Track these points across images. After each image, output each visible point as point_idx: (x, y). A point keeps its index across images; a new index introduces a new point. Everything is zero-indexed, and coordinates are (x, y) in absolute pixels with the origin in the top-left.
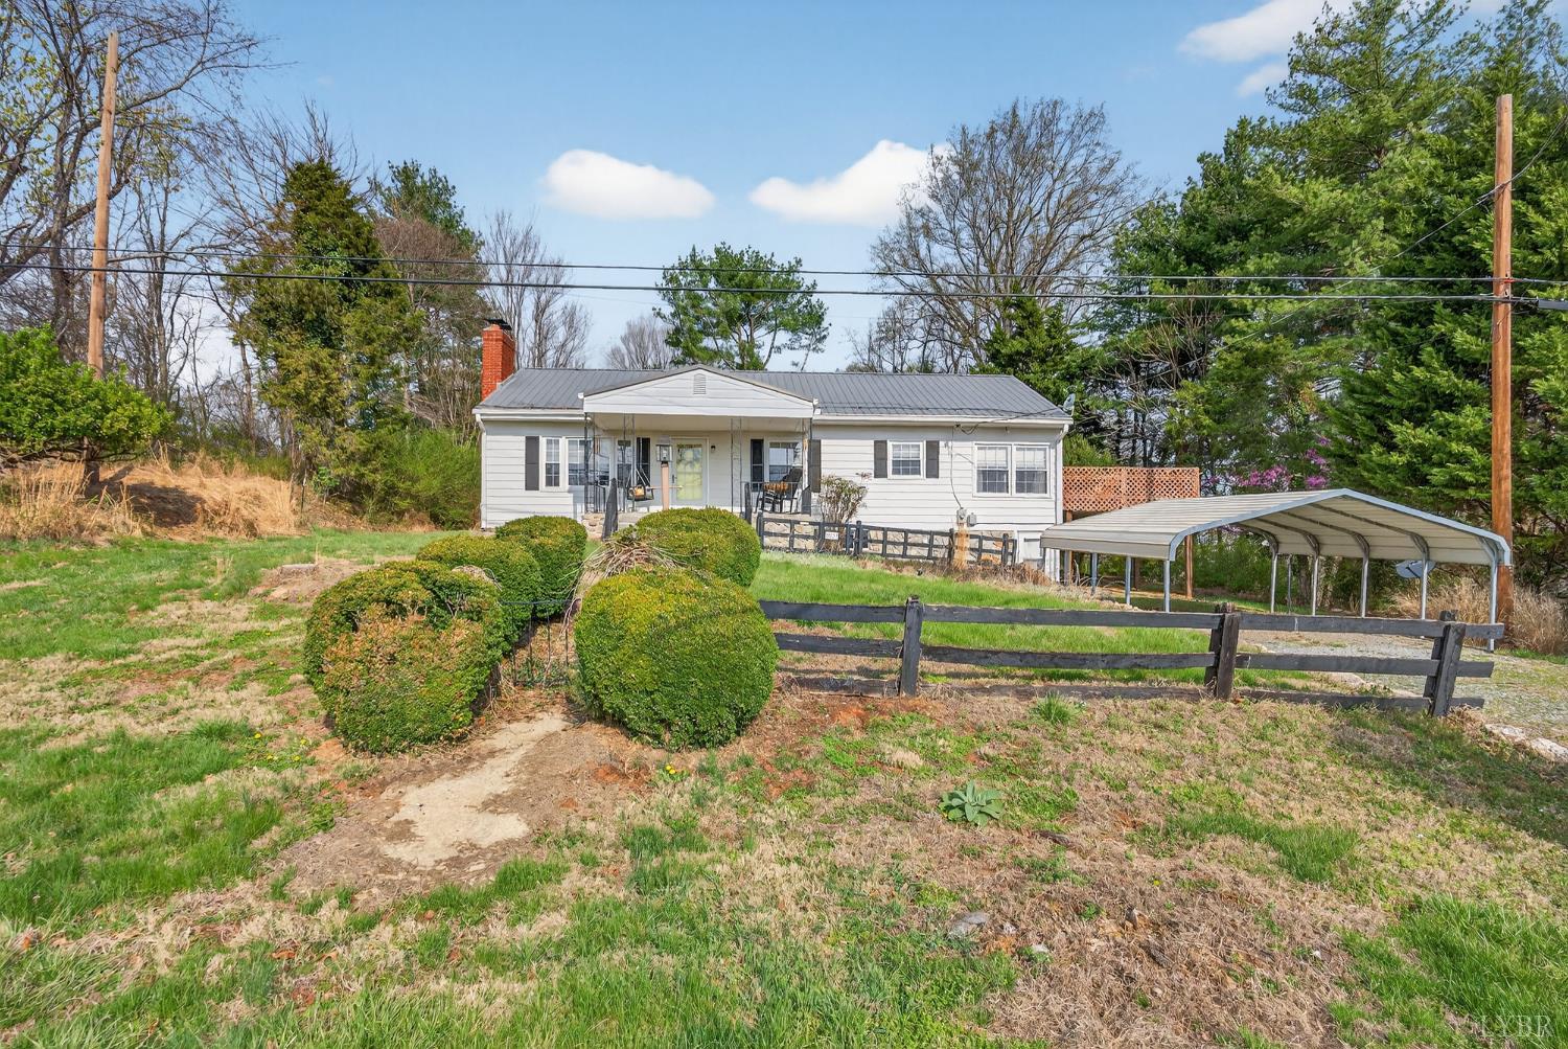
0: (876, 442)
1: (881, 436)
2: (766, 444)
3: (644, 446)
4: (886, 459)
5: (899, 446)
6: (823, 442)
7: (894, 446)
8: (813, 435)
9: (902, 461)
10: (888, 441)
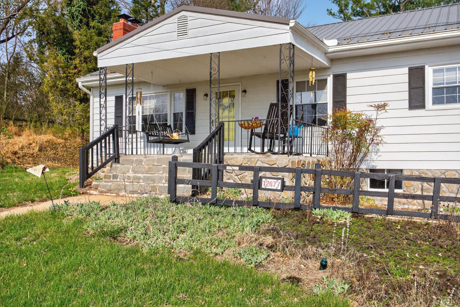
0: (411, 70)
1: (416, 62)
2: (292, 86)
3: (191, 95)
4: (423, 88)
5: (442, 70)
6: (349, 76)
7: (435, 71)
8: (339, 70)
9: (446, 87)
10: (426, 67)
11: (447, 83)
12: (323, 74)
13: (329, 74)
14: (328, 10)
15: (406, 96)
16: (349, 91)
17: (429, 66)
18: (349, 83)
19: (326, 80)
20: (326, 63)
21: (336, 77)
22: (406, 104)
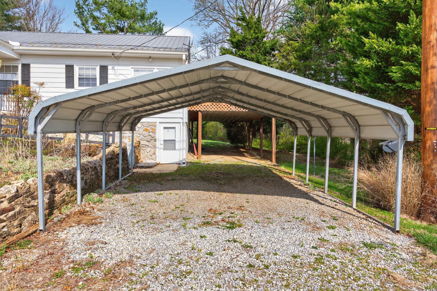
0: (66, 66)
1: (70, 62)
4: (73, 77)
5: (83, 69)
6: (32, 66)
7: (80, 69)
8: (26, 61)
9: (86, 78)
10: (75, 66)
11: (92, 76)
12: (13, 62)
13: (18, 63)
14: (74, 22)
15: (64, 80)
16: (32, 75)
17: (76, 66)
18: (32, 70)
19: (17, 66)
20: (15, 56)
21: (23, 65)
22: (64, 85)
